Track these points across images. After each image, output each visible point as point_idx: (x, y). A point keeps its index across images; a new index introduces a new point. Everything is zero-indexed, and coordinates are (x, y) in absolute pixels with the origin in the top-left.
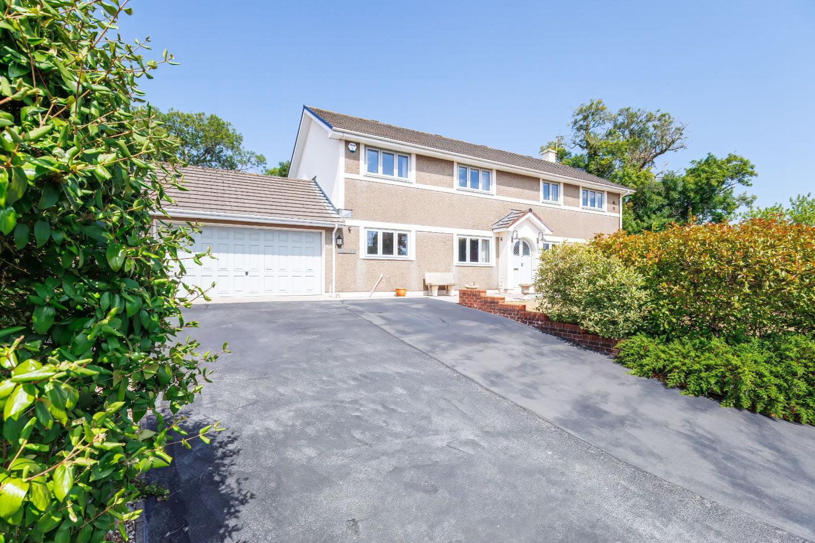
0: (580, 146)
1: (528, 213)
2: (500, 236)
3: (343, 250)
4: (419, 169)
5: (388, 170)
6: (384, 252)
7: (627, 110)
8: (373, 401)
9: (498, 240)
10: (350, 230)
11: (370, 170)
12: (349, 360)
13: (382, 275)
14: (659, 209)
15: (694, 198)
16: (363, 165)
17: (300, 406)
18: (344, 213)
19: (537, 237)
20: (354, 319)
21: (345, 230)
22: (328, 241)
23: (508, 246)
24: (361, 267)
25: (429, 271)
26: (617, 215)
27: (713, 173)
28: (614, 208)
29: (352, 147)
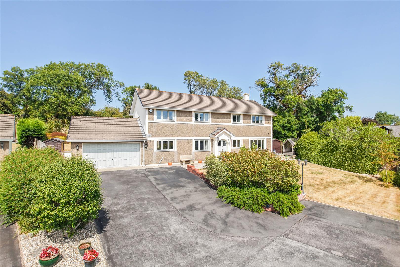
0: (272, 82)
1: (223, 130)
2: (213, 139)
3: (148, 148)
4: (177, 116)
5: (165, 118)
6: (164, 149)
7: (295, 64)
8: (138, 204)
9: (212, 140)
10: (150, 142)
11: (158, 118)
12: (137, 194)
13: (163, 157)
14: (306, 114)
15: (322, 109)
16: (155, 117)
17: (122, 205)
18: (148, 135)
19: (229, 138)
20: (145, 179)
21: (148, 142)
22: (142, 146)
23: (216, 143)
24: (155, 155)
25: (183, 154)
26: (270, 125)
27: (329, 97)
28: (268, 122)
29: (151, 111)
